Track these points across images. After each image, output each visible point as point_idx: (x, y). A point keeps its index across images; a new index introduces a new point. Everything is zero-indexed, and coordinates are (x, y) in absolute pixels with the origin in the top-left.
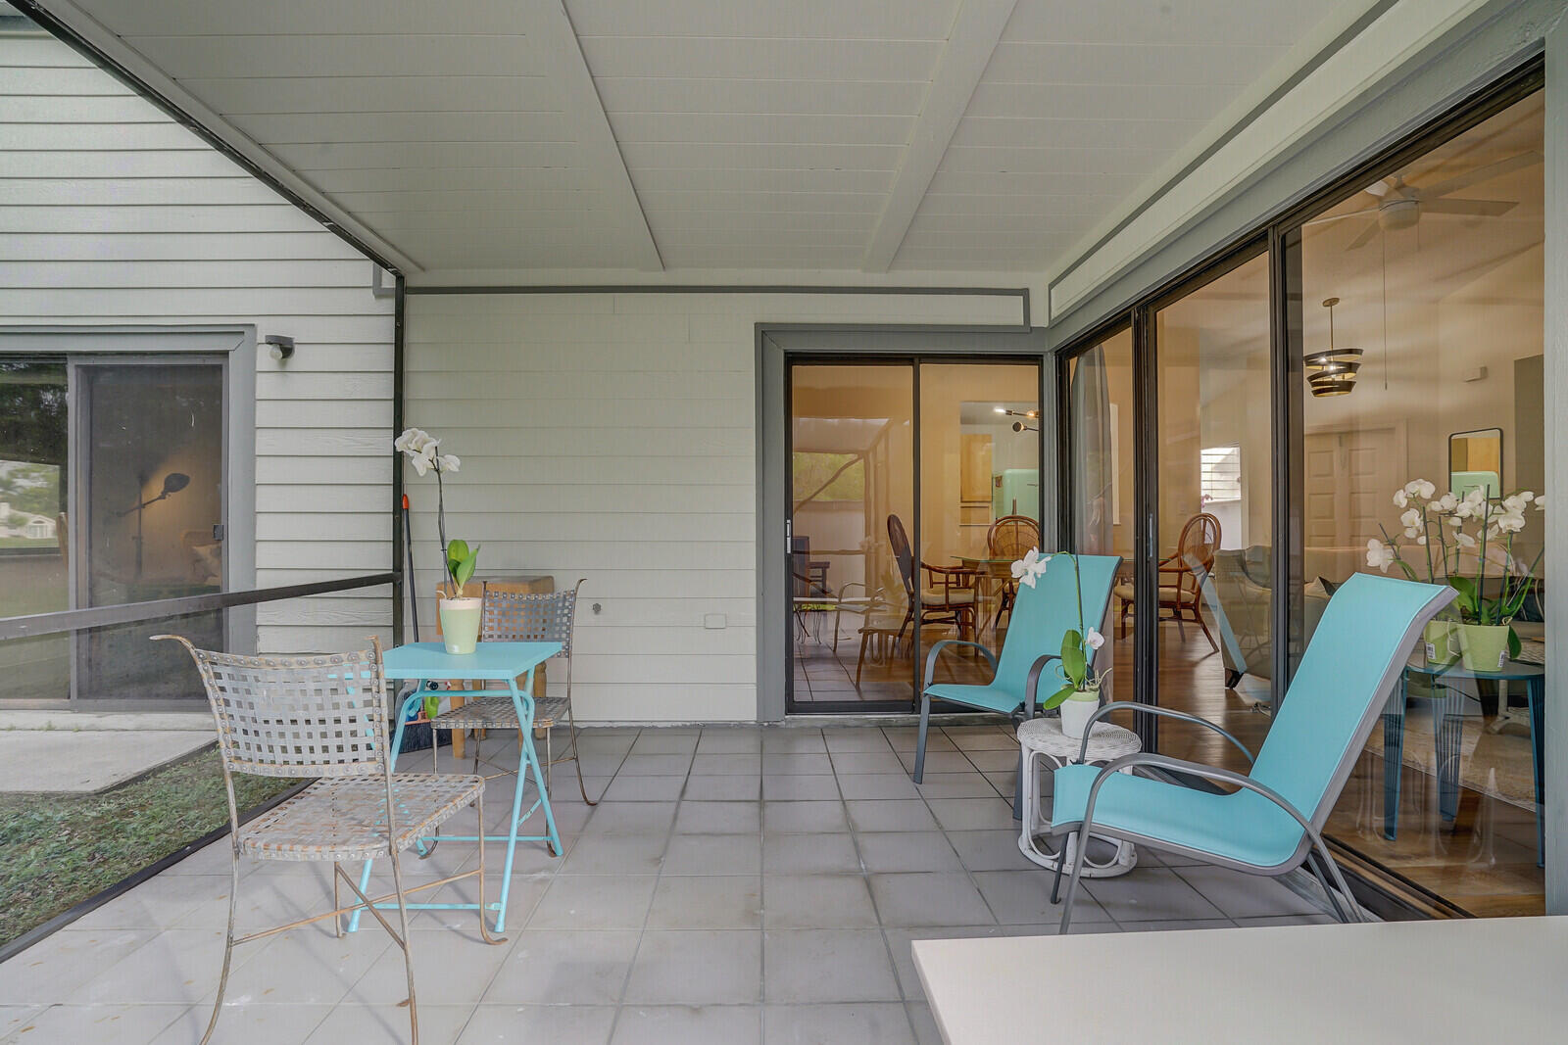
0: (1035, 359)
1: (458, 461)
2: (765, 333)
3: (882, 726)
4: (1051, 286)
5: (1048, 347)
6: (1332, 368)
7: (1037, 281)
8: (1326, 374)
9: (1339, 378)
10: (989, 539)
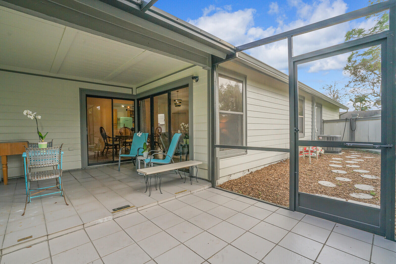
0: (134, 100)
1: (40, 117)
2: (81, 90)
3: (107, 166)
4: (137, 88)
5: (136, 98)
6: (178, 102)
7: (134, 87)
8: (177, 103)
9: (179, 104)
10: (120, 132)
